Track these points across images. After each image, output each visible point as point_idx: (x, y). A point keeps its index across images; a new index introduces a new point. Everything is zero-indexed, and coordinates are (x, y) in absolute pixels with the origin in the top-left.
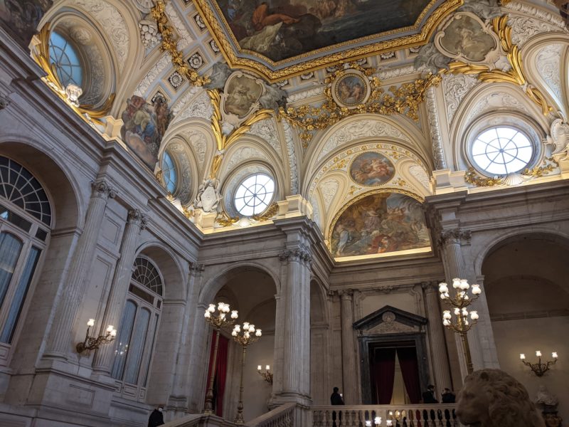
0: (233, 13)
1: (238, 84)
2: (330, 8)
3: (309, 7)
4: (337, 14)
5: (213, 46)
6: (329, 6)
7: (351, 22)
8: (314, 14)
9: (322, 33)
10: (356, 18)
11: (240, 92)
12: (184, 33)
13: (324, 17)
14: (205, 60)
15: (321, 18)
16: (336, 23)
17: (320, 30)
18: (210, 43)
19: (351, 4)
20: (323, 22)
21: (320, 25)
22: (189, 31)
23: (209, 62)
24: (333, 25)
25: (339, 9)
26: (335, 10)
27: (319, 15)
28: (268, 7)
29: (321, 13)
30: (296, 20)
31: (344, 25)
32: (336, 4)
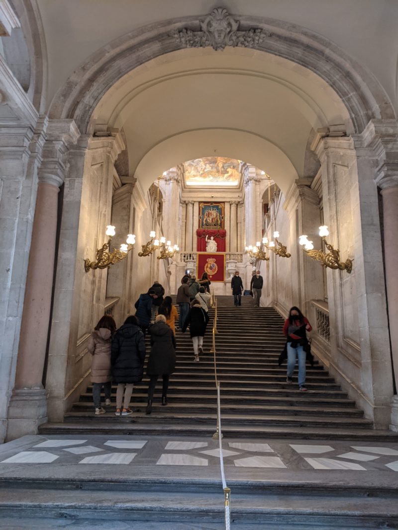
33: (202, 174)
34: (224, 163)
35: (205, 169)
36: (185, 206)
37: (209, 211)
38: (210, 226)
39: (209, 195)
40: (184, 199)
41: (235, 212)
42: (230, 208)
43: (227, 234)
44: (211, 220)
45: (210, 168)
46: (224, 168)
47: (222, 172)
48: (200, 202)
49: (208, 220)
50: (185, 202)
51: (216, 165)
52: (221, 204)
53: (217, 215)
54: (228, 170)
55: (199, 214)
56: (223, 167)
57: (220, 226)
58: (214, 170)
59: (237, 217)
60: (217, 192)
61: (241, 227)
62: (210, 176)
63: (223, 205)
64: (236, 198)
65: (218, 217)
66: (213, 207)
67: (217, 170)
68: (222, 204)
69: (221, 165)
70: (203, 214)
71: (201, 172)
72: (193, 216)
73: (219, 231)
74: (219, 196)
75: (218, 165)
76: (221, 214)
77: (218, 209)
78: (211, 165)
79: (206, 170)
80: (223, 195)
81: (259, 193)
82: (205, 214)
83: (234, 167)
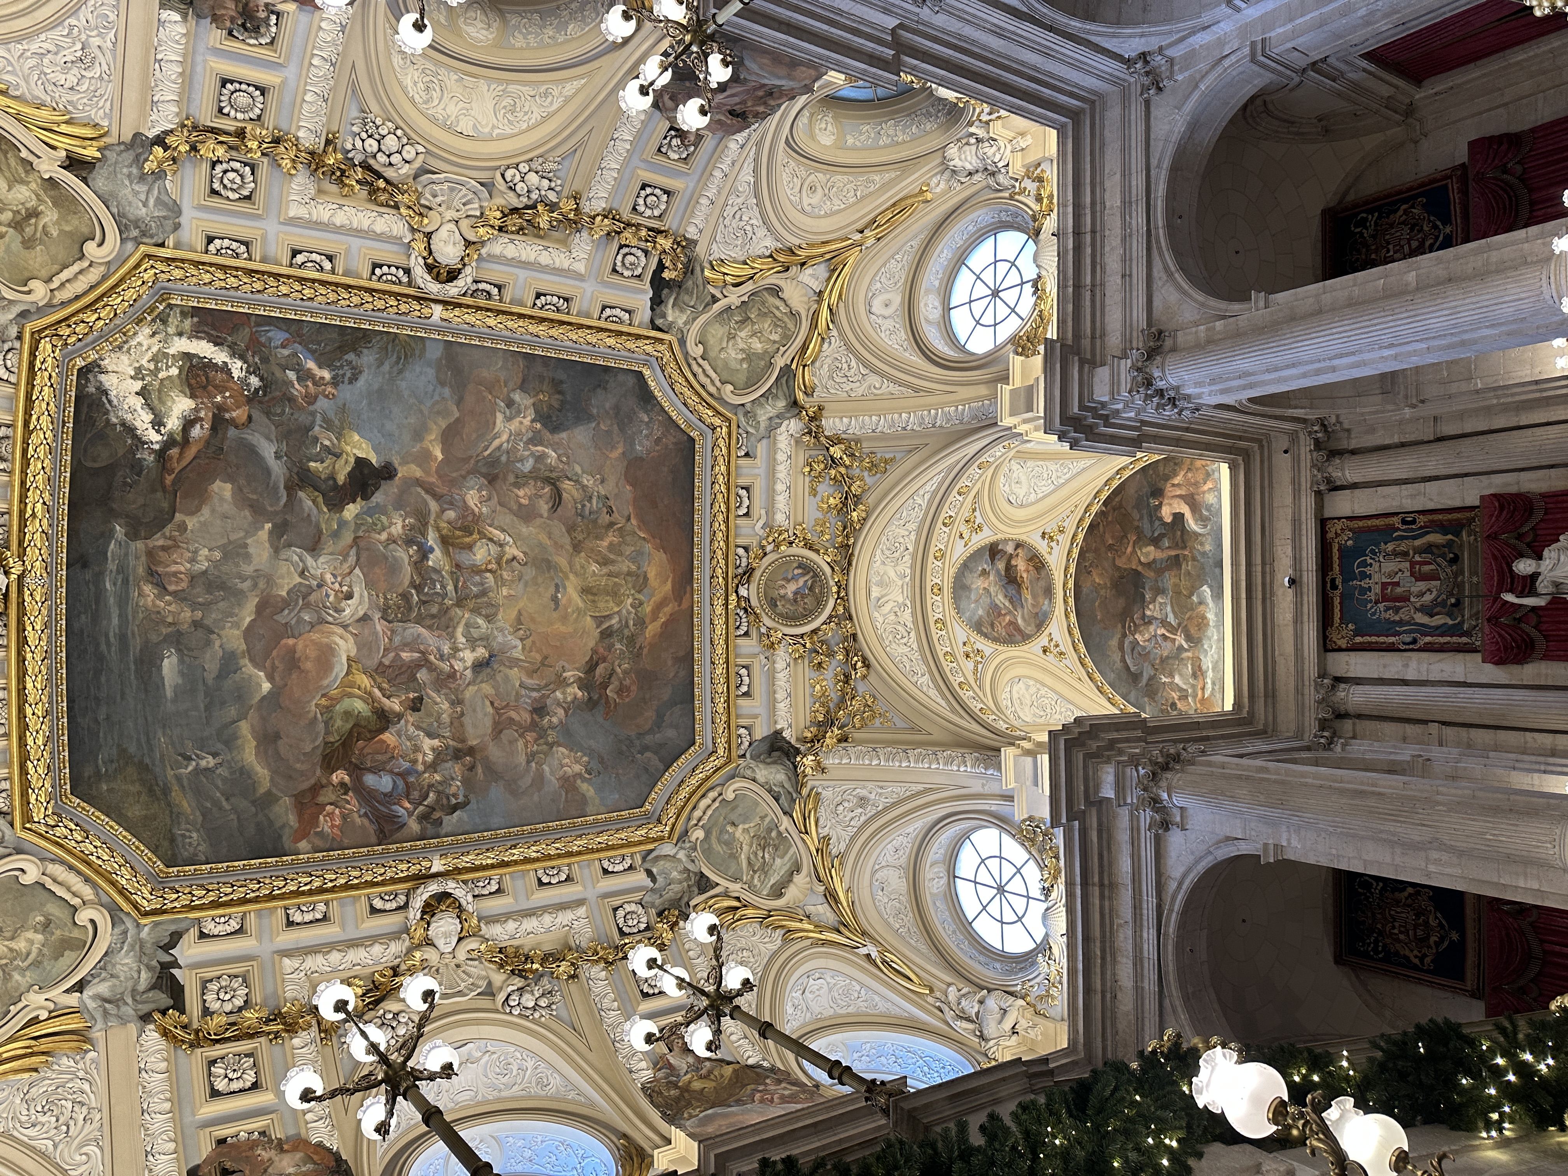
0: (270, 340)
1: (68, 228)
2: (167, 574)
3: (191, 523)
4: (148, 590)
5: (235, 245)
6: (175, 574)
7: (115, 621)
8: (167, 531)
9: (110, 534)
10: (123, 638)
11: (34, 214)
12: (323, 212)
13: (150, 553)
14: (216, 202)
15: (150, 543)
16: (126, 581)
17: (119, 530)
18: (246, 244)
19: (165, 631)
20: (140, 545)
21: (133, 534)
22: (318, 225)
23: (201, 208)
24: (122, 569)
25: (159, 597)
26: (162, 588)
27: (161, 542)
28: (236, 427)
29: (164, 548)
30: (169, 479)
31: (112, 600)
32: (174, 594)
33: (1189, 638)
34: (1142, 539)
35: (1164, 623)
36: (1348, 725)
37: (1372, 596)
38: (1460, 586)
39: (1285, 599)
40: (1311, 727)
41: (1374, 457)
42: (1354, 486)
43: (1513, 489)
44: (1422, 586)
45: (1160, 599)
46: (1162, 536)
47: (1176, 546)
48: (1326, 646)
49: (1428, 598)
50: (1323, 724)
51: (1151, 574)
52: (1331, 535)
53: (1395, 554)
54: (1168, 519)
55: (1391, 648)
56: (1156, 541)
57: (1457, 534)
58: (1169, 580)
59: (1403, 445)
60: (1268, 561)
61: (1461, 415)
62: (1195, 598)
63: (1339, 526)
64: (1296, 461)
65: (1403, 546)
66: (1348, 575)
67: (1168, 568)
68: (1333, 528)
69: (1149, 553)
70: (1390, 628)
71: (1180, 640)
72: (1405, 683)
73: (1492, 537)
74: (1289, 551)
75: (1149, 565)
76: (1387, 533)
77: (1358, 551)
78: (1148, 597)
79: (1171, 619)
80: (1283, 529)
81: (1219, 325)
82: (1389, 614)
83: (1158, 493)
